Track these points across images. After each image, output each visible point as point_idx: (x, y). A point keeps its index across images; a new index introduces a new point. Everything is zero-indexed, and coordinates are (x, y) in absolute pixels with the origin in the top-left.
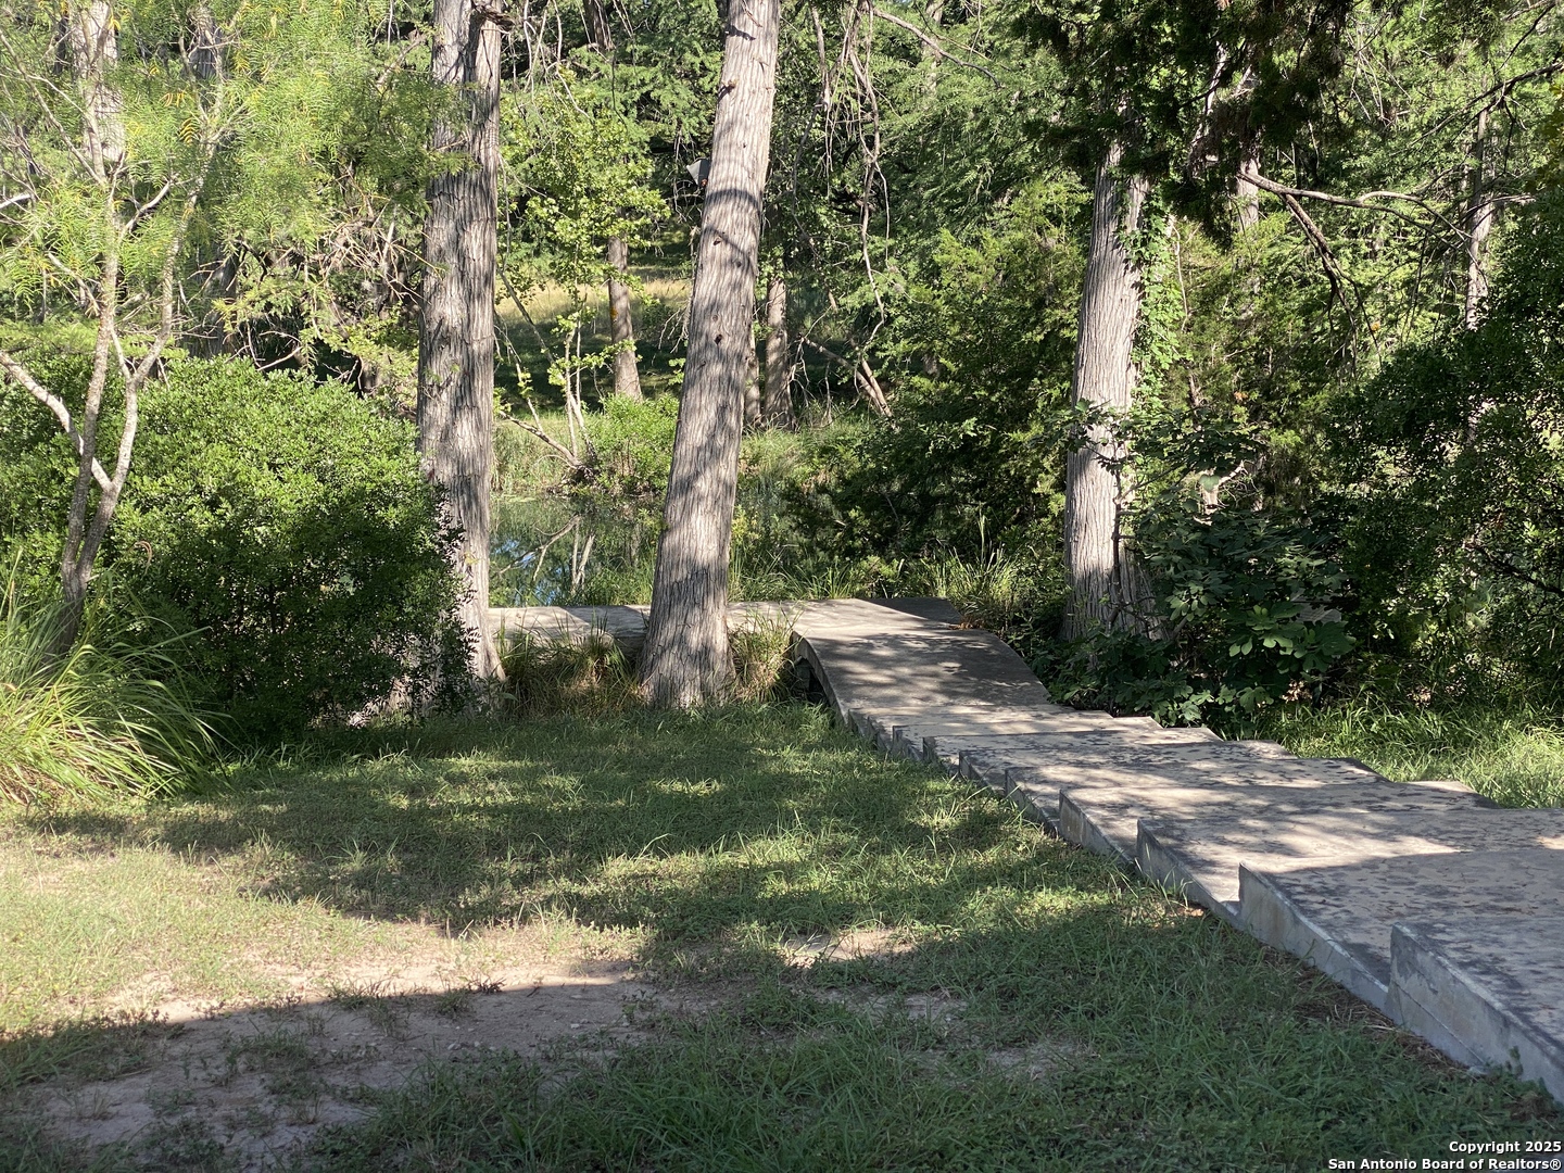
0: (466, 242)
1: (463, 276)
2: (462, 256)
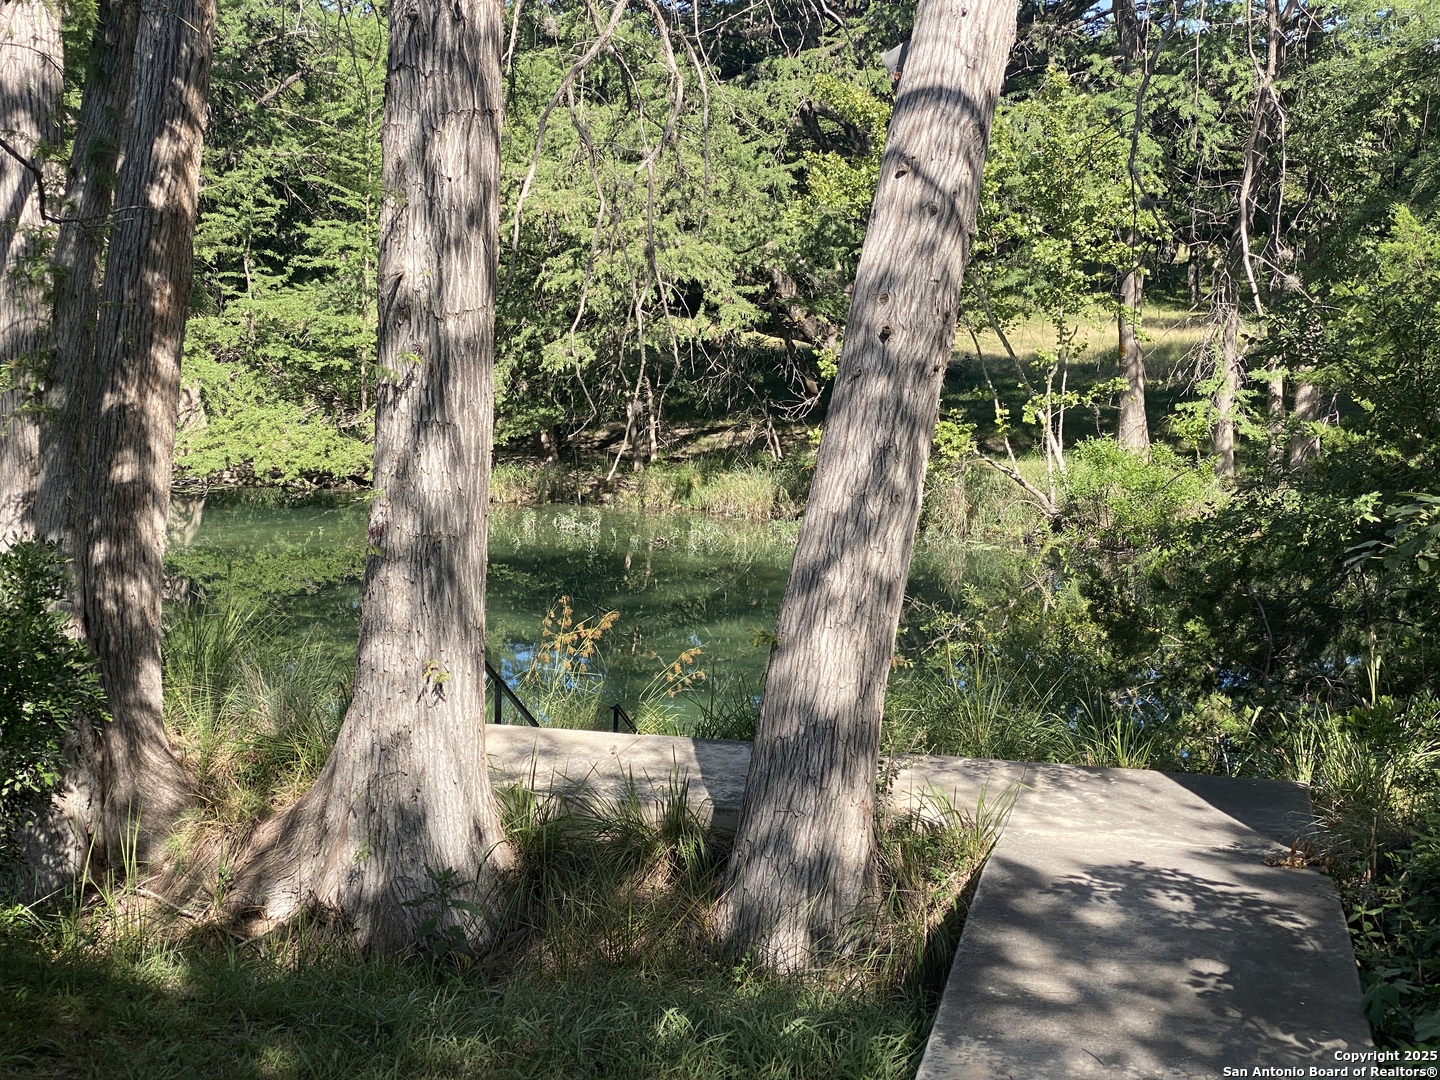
0: (436, 150)
1: (432, 205)
2: (431, 175)
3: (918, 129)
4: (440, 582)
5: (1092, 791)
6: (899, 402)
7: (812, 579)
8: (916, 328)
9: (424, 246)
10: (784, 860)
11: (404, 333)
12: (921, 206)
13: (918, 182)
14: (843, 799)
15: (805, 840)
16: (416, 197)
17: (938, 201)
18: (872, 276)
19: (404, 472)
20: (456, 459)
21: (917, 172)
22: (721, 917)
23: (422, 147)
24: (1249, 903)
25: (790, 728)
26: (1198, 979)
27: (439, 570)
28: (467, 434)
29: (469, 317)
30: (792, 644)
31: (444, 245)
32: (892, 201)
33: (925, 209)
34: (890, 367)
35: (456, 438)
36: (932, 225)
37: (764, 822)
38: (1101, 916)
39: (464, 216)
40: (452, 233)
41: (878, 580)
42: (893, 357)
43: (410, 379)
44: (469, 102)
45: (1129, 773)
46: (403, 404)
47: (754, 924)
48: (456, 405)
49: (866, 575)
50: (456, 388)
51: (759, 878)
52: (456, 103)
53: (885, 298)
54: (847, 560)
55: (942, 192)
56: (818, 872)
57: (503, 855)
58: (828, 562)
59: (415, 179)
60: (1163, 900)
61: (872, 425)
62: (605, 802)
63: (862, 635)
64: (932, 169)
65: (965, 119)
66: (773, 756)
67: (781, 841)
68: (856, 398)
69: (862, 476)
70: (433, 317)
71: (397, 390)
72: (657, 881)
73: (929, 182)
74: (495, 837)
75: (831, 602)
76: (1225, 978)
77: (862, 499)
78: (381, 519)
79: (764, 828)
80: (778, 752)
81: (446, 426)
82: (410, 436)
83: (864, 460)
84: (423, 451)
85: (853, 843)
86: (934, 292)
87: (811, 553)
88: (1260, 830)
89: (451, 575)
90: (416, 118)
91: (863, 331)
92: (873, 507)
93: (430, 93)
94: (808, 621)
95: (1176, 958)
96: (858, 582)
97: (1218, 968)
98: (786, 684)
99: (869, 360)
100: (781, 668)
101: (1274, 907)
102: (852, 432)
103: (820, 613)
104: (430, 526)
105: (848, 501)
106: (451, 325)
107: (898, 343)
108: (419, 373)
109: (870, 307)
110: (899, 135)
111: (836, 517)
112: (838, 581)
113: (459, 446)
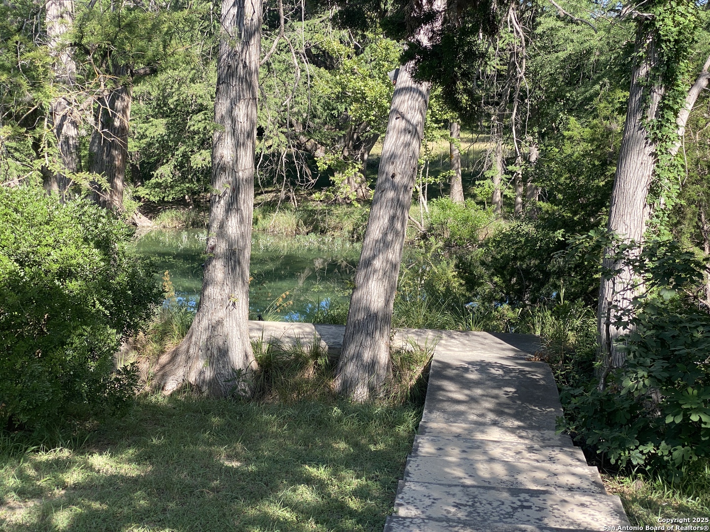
0: (236, 112)
1: (234, 131)
2: (234, 121)
3: (403, 102)
4: (235, 266)
5: (463, 339)
6: (398, 200)
7: (368, 263)
8: (403, 173)
9: (231, 146)
10: (360, 363)
11: (223, 177)
12: (405, 130)
13: (404, 121)
14: (380, 341)
15: (367, 356)
16: (228, 128)
17: (411, 128)
18: (388, 155)
19: (222, 226)
20: (241, 221)
21: (403, 118)
22: (336, 384)
23: (231, 111)
24: (521, 371)
25: (361, 316)
26: (507, 393)
27: (235, 262)
28: (245, 213)
29: (247, 171)
30: (362, 286)
31: (238, 145)
32: (394, 128)
33: (406, 131)
34: (395, 187)
35: (242, 214)
36: (409, 137)
37: (352, 350)
38: (473, 376)
39: (246, 135)
40: (241, 141)
41: (391, 263)
42: (396, 184)
43: (225, 193)
44: (248, 95)
45: (476, 333)
46: (222, 202)
47: (348, 386)
48: (242, 203)
49: (387, 261)
50: (242, 196)
51: (351, 369)
52: (244, 96)
53: (393, 163)
54: (381, 256)
55: (412, 125)
56: (371, 367)
57: (254, 365)
58: (374, 257)
59: (228, 122)
60: (493, 371)
61: (389, 209)
62: (287, 346)
63: (386, 283)
64: (409, 117)
65: (420, 98)
66: (355, 327)
67: (358, 356)
68: (383, 199)
69: (386, 226)
70: (234, 171)
71: (220, 197)
72: (310, 373)
73: (408, 121)
74: (252, 358)
75: (375, 271)
76: (515, 392)
77: (385, 234)
78: (213, 244)
79: (352, 352)
80: (357, 325)
81: (238, 210)
82: (224, 214)
83: (386, 221)
84: (230, 219)
85: (383, 357)
86: (410, 160)
87: (367, 254)
88: (523, 350)
89: (239, 263)
90: (229, 101)
91: (385, 175)
92: (390, 238)
93: (234, 92)
94: (367, 278)
95: (499, 387)
96: (384, 264)
97: (513, 390)
98: (359, 301)
99: (387, 185)
100: (357, 295)
101: (529, 372)
102: (382, 211)
103: (372, 275)
104: (232, 246)
105: (381, 235)
106: (240, 174)
107: (398, 179)
108: (228, 191)
109: (387, 166)
110: (396, 104)
111: (377, 241)
112: (377, 263)
113: (243, 217)
